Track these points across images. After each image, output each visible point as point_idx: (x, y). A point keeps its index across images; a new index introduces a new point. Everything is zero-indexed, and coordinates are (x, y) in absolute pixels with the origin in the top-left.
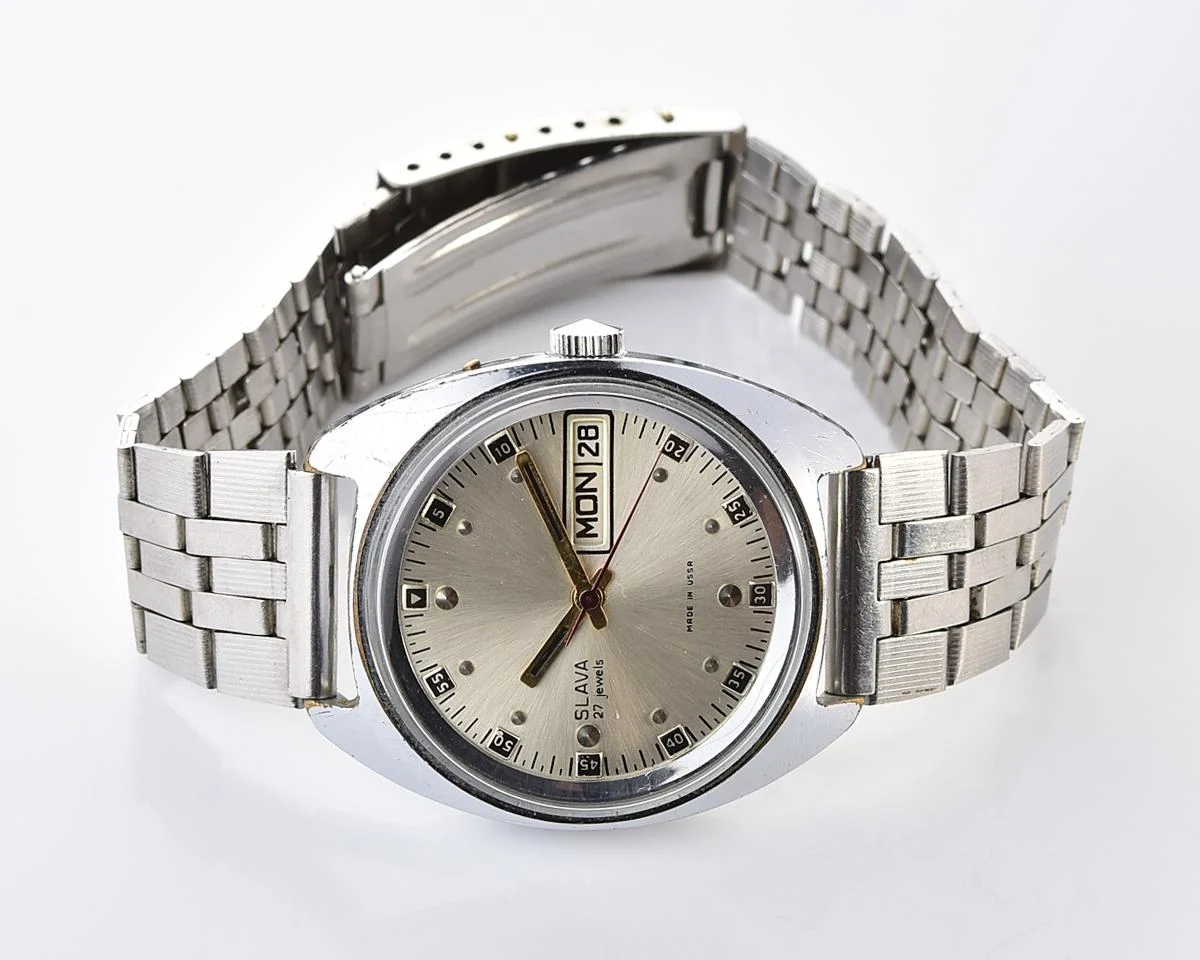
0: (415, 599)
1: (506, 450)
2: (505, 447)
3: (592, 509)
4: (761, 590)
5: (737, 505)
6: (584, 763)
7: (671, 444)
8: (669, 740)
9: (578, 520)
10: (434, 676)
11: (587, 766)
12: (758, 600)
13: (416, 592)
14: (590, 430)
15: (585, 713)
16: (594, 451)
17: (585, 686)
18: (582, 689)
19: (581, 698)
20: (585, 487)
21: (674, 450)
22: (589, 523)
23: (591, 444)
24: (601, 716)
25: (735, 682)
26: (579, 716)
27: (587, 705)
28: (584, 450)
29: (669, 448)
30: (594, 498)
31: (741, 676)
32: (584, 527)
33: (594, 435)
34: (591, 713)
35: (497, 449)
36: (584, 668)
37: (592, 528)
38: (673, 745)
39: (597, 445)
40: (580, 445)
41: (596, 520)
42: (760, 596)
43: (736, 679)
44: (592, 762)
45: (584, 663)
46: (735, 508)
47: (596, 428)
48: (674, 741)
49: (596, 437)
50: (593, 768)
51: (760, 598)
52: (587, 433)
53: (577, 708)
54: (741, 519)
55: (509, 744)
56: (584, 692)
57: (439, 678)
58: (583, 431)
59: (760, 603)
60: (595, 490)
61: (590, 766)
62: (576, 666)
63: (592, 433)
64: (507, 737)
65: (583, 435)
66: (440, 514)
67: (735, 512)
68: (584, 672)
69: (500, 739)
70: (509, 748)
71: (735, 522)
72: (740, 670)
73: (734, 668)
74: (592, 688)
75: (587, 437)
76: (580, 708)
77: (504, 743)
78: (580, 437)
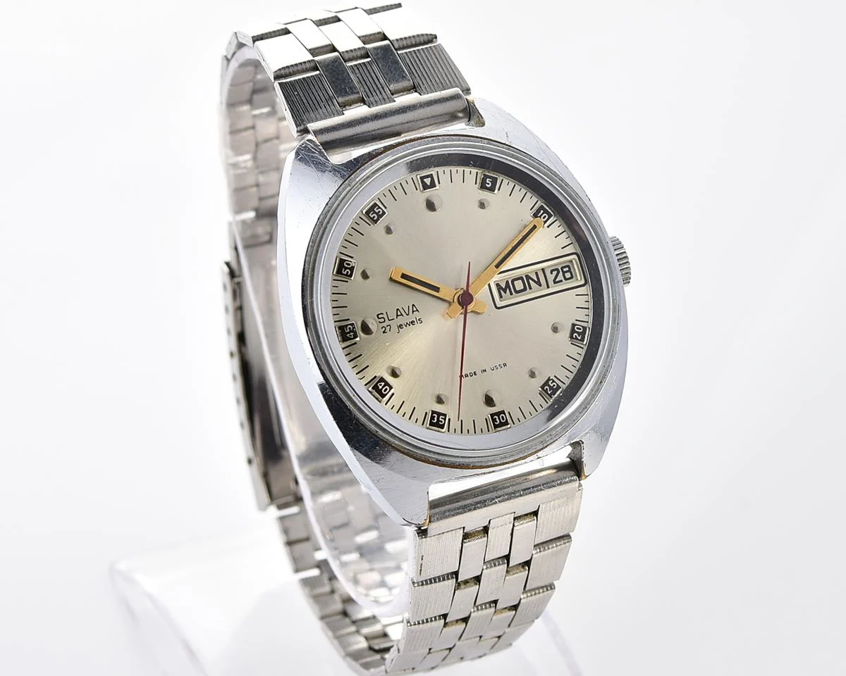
0: (428, 181)
2: (545, 216)
3: (517, 289)
4: (503, 419)
5: (554, 385)
6: (350, 328)
7: (580, 329)
8: (383, 384)
9: (507, 282)
10: (379, 208)
11: (348, 330)
12: (495, 418)
13: (433, 181)
14: (569, 273)
15: (383, 320)
16: (557, 280)
17: (402, 315)
18: (399, 314)
19: (392, 315)
20: (530, 281)
21: (577, 332)
22: (508, 290)
23: (560, 277)
24: (384, 332)
25: (436, 418)
26: (380, 316)
27: (389, 320)
28: (555, 273)
29: (577, 328)
30: (525, 289)
31: (441, 421)
32: (504, 287)
33: (567, 277)
34: (384, 324)
35: (542, 212)
36: (413, 311)
37: (506, 293)
38: (380, 387)
39: (561, 281)
40: (557, 269)
41: (511, 294)
42: (499, 419)
43: (438, 419)
44: (352, 334)
45: (417, 310)
46: (552, 385)
47: (572, 277)
48: (383, 387)
49: (566, 279)
50: (348, 335)
51: (497, 420)
52: (566, 272)
53: (385, 314)
54: (546, 391)
55: (348, 272)
56: (397, 316)
57: (379, 212)
58: (567, 269)
59: (494, 420)
60: (530, 288)
61: (349, 333)
62: (413, 305)
63: (568, 275)
64: (352, 269)
65: (565, 270)
66: (488, 184)
67: (549, 386)
68: (411, 311)
69: (349, 265)
70: (345, 273)
71: (541, 388)
72: (445, 419)
73: (445, 415)
74: (401, 320)
75: (564, 273)
76: (385, 316)
77: (348, 268)
78: (562, 268)
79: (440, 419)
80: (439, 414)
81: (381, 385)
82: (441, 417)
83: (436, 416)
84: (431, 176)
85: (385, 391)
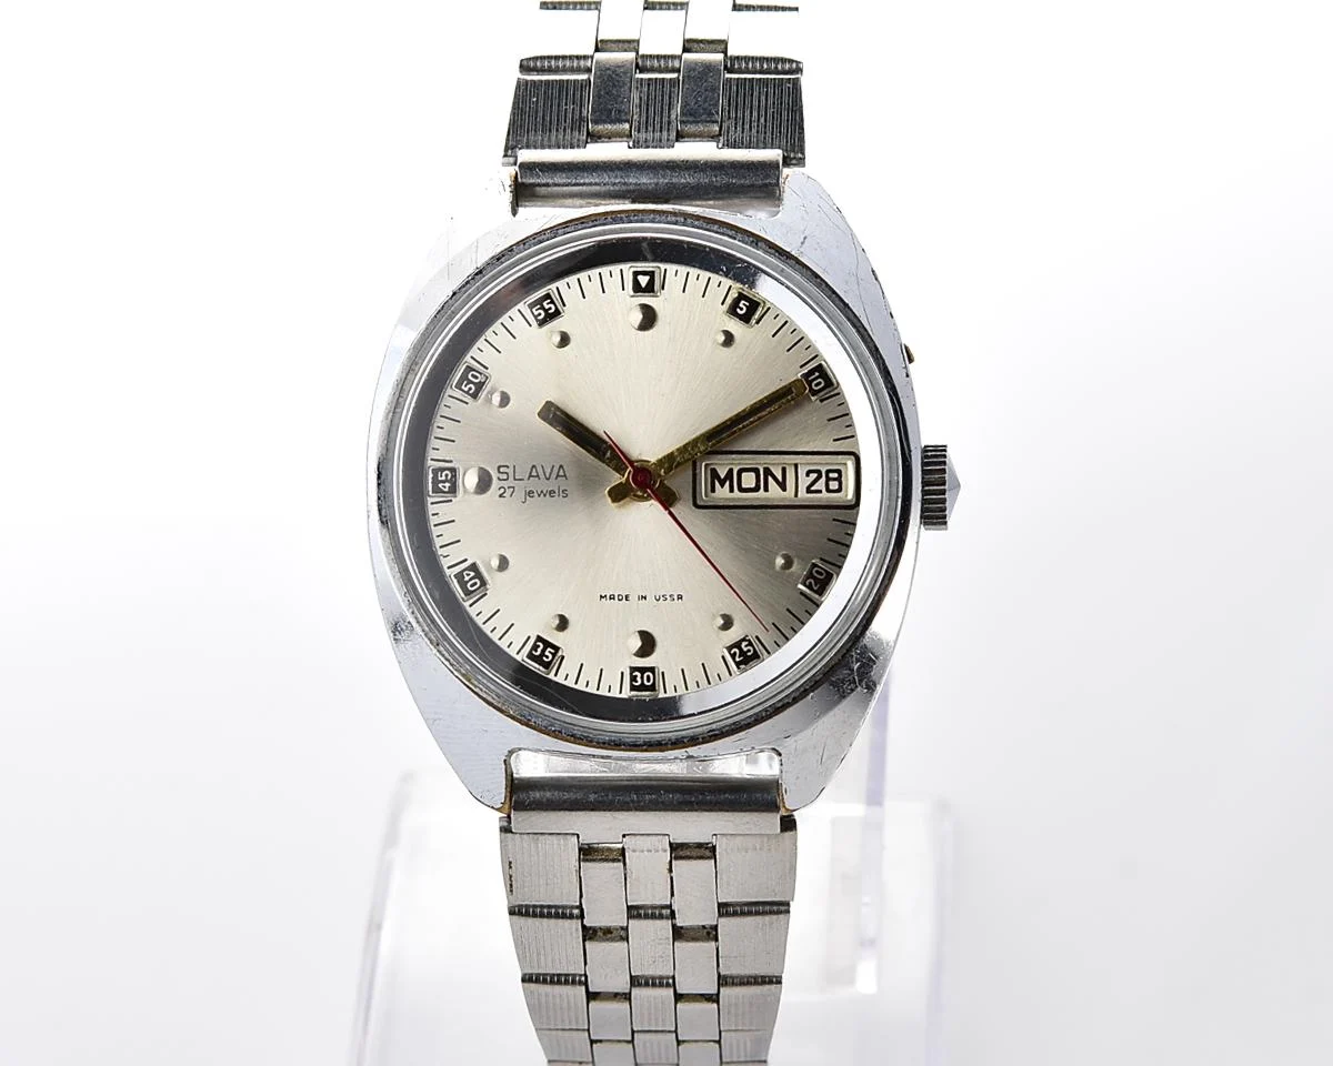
0: (643, 280)
1: (816, 385)
2: (820, 383)
3: (744, 486)
4: (648, 680)
5: (749, 651)
6: (447, 475)
7: (821, 574)
8: (472, 574)
9: (731, 471)
10: (552, 302)
11: (444, 478)
12: (636, 676)
13: (651, 283)
14: (837, 483)
15: (505, 476)
16: (813, 488)
17: (538, 476)
18: (534, 473)
19: (523, 472)
20: (770, 478)
21: (815, 578)
22: (728, 483)
23: (821, 485)
24: (501, 496)
25: (539, 650)
26: (502, 470)
27: (515, 479)
28: (814, 476)
29: (817, 572)
30: (757, 489)
31: (547, 657)
32: (722, 477)
33: (831, 488)
34: (505, 484)
35: (817, 374)
36: (558, 476)
37: (722, 486)
38: (467, 578)
39: (820, 491)
40: (819, 472)
41: (732, 490)
42: (642, 678)
43: (543, 651)
44: (447, 485)
45: (565, 476)
46: (745, 649)
47: (839, 490)
48: (471, 579)
49: (828, 490)
50: (440, 485)
51: (639, 679)
52: (834, 479)
53: (512, 468)
54: (733, 656)
55: (470, 389)
56: (530, 476)
57: (550, 308)
58: (836, 475)
59: (633, 679)
60: (766, 490)
61: (443, 482)
62: (561, 466)
63: (833, 485)
64: (480, 386)
65: (831, 475)
66: (741, 309)
67: (741, 650)
68: (554, 476)
69: (476, 378)
70: (466, 389)
71: (729, 649)
72: (554, 655)
73: (557, 649)
74: (533, 484)
75: (828, 479)
76: (510, 471)
77: (472, 383)
78: (828, 472)
79: (547, 653)
80: (547, 644)
81: (468, 575)
82: (549, 649)
83: (542, 646)
84: (651, 274)
85: (472, 586)
